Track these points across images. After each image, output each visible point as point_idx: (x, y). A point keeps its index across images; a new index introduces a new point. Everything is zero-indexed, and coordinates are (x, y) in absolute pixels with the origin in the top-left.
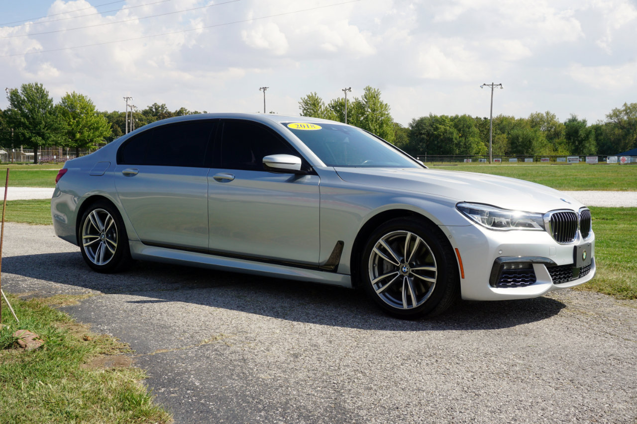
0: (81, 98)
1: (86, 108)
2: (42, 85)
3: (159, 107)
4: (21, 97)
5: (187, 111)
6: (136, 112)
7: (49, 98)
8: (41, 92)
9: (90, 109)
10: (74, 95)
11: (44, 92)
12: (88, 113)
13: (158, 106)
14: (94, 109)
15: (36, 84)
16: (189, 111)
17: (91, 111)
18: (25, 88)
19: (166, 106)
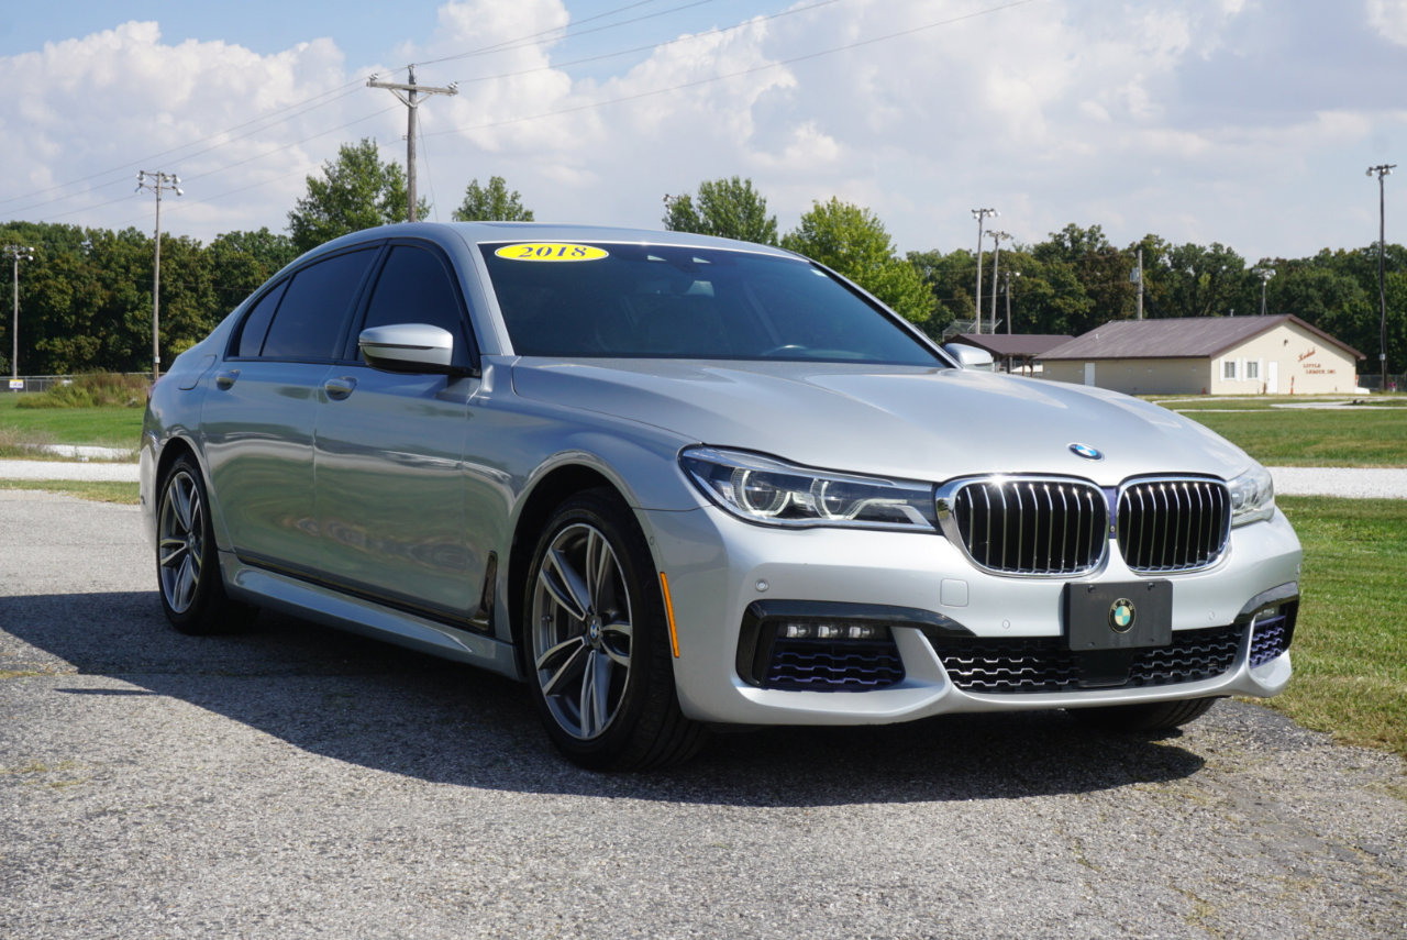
0: (852, 216)
1: (864, 241)
2: (748, 183)
3: (1082, 236)
4: (698, 218)
5: (1165, 244)
6: (1019, 250)
7: (767, 217)
8: (747, 203)
9: (874, 245)
10: (834, 207)
11: (754, 202)
12: (869, 257)
13: (1079, 231)
14: (886, 246)
15: (736, 182)
16: (1170, 245)
17: (879, 249)
18: (707, 192)
19: (1102, 232)
